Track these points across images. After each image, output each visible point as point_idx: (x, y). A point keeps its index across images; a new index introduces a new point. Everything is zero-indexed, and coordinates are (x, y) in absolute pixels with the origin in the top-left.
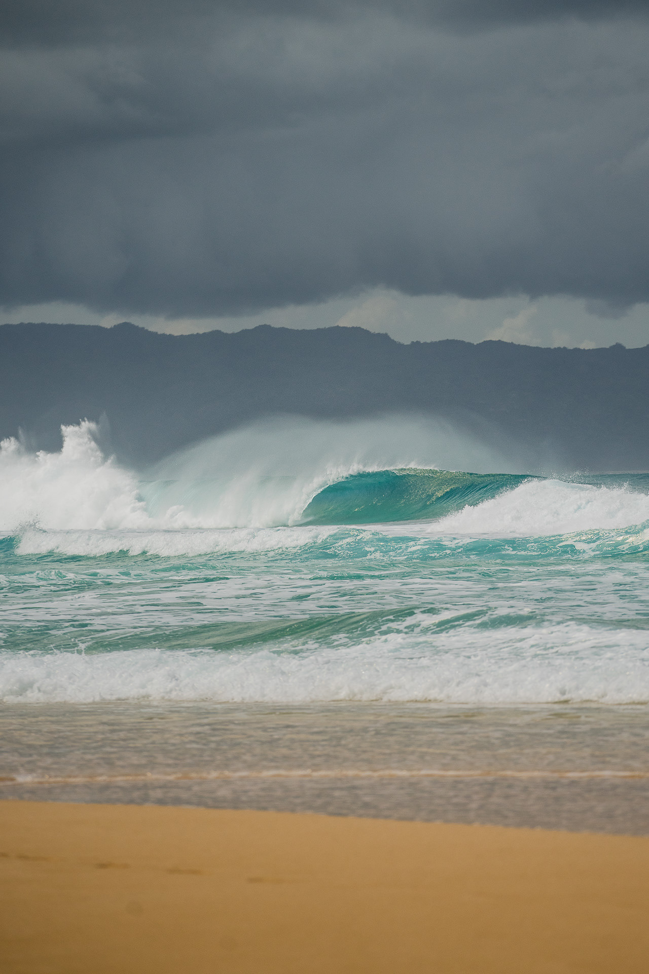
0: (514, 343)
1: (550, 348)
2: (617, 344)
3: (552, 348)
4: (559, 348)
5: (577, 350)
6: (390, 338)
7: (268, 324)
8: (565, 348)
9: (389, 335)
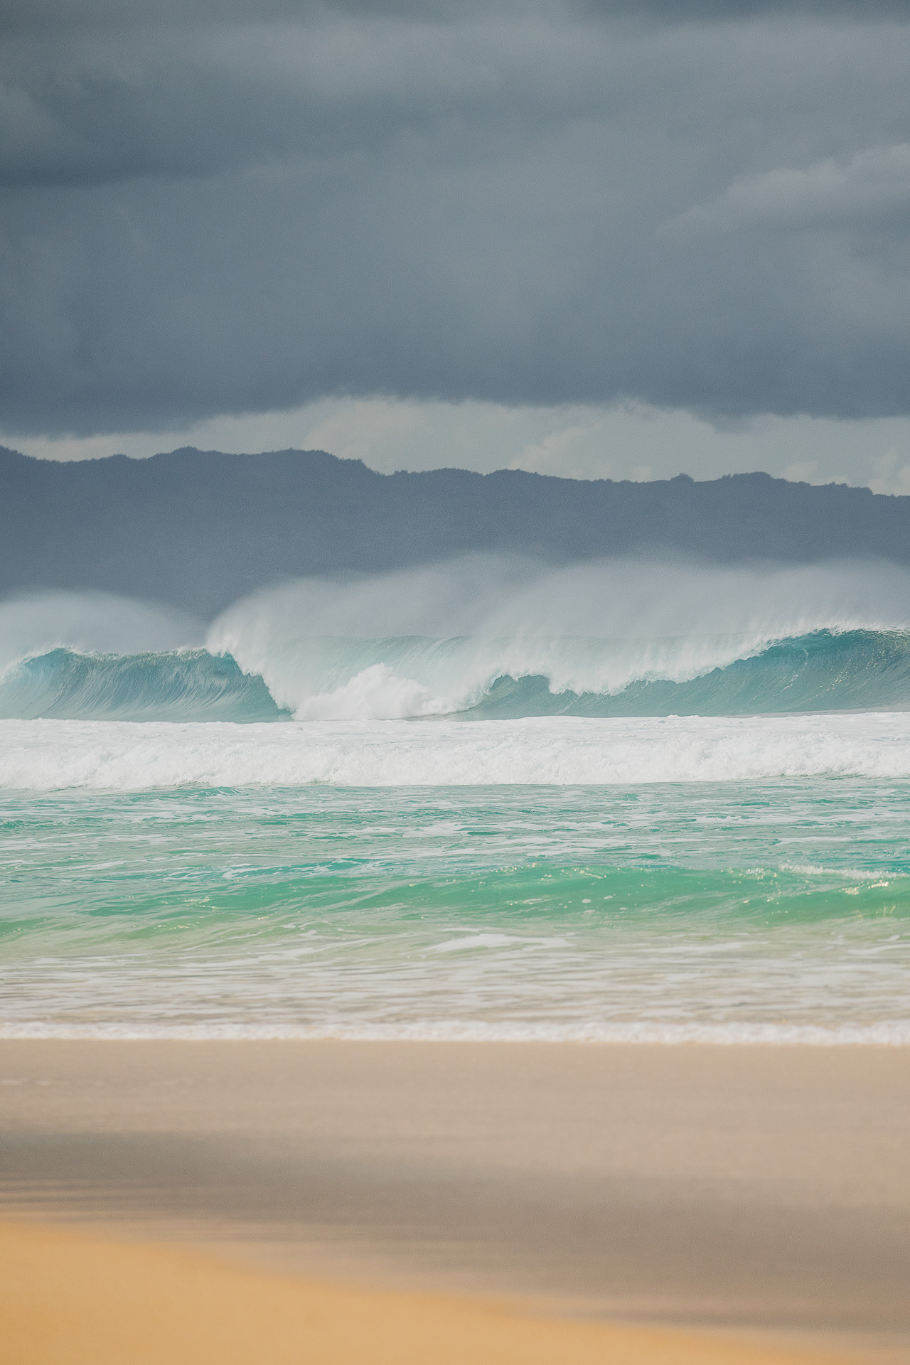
0: (539, 473)
1: (588, 481)
2: (681, 474)
3: (592, 480)
4: (601, 481)
5: (626, 484)
6: (365, 467)
7: (192, 446)
8: (609, 481)
9: (363, 461)
